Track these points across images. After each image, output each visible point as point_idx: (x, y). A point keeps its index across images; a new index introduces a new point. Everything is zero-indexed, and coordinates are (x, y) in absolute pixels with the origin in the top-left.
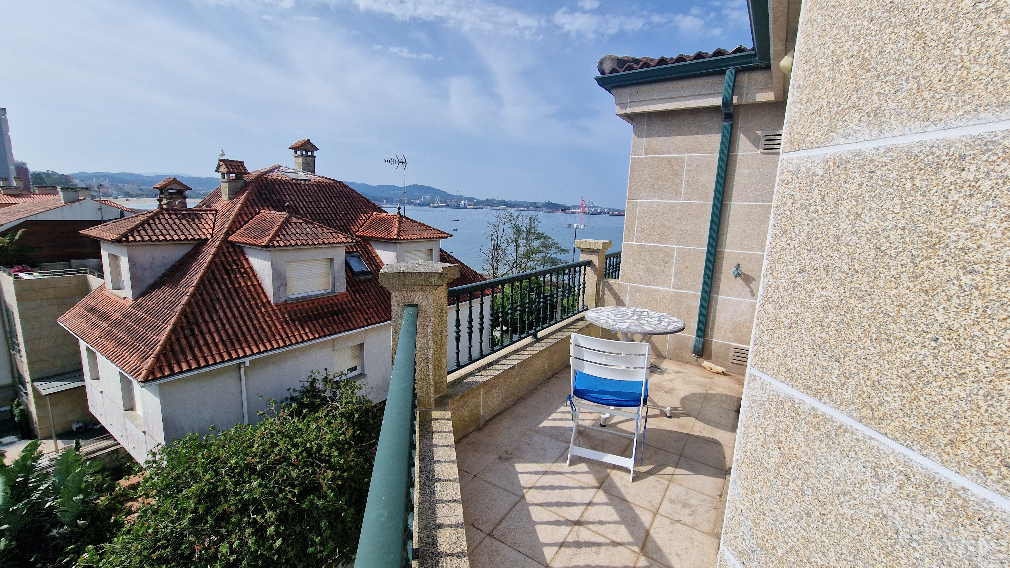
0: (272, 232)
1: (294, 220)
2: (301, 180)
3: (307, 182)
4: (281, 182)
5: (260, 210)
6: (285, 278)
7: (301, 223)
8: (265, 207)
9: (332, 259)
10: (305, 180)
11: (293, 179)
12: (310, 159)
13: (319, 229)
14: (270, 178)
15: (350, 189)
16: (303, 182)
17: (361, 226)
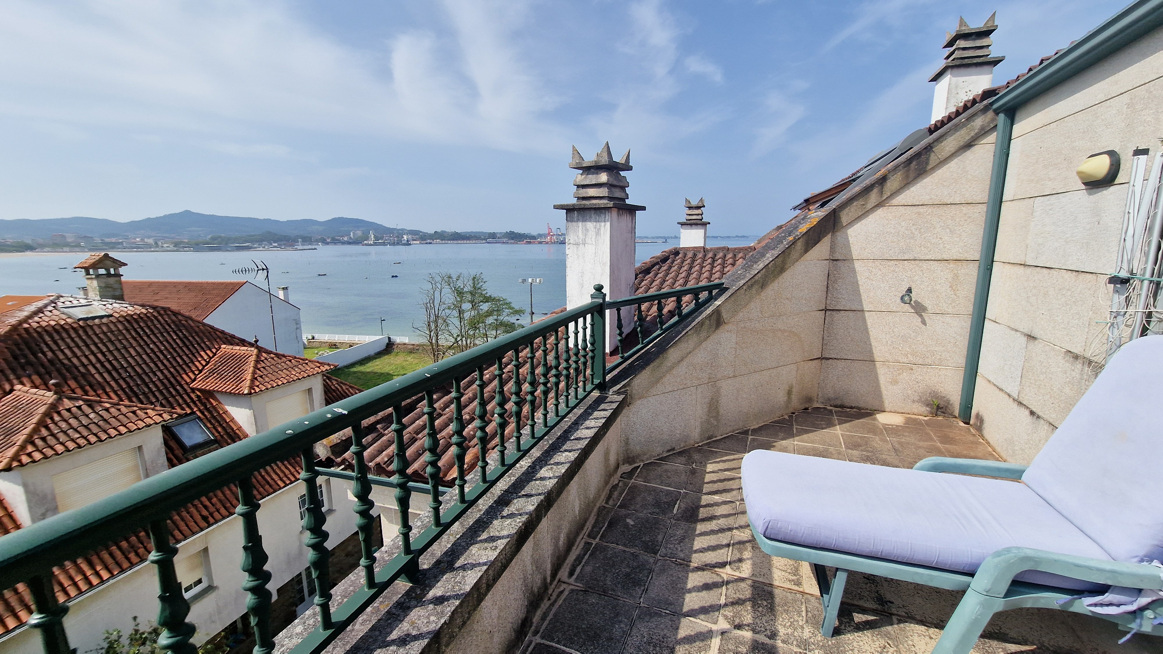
0: (20, 438)
1: (67, 403)
2: (94, 318)
3: (105, 320)
4: (57, 331)
5: (12, 385)
6: (54, 499)
7: (79, 408)
8: (25, 380)
9: (140, 448)
10: (101, 317)
11: (80, 320)
12: (112, 280)
13: (112, 410)
14: (35, 325)
15: (183, 316)
16: (97, 321)
17: (201, 371)
